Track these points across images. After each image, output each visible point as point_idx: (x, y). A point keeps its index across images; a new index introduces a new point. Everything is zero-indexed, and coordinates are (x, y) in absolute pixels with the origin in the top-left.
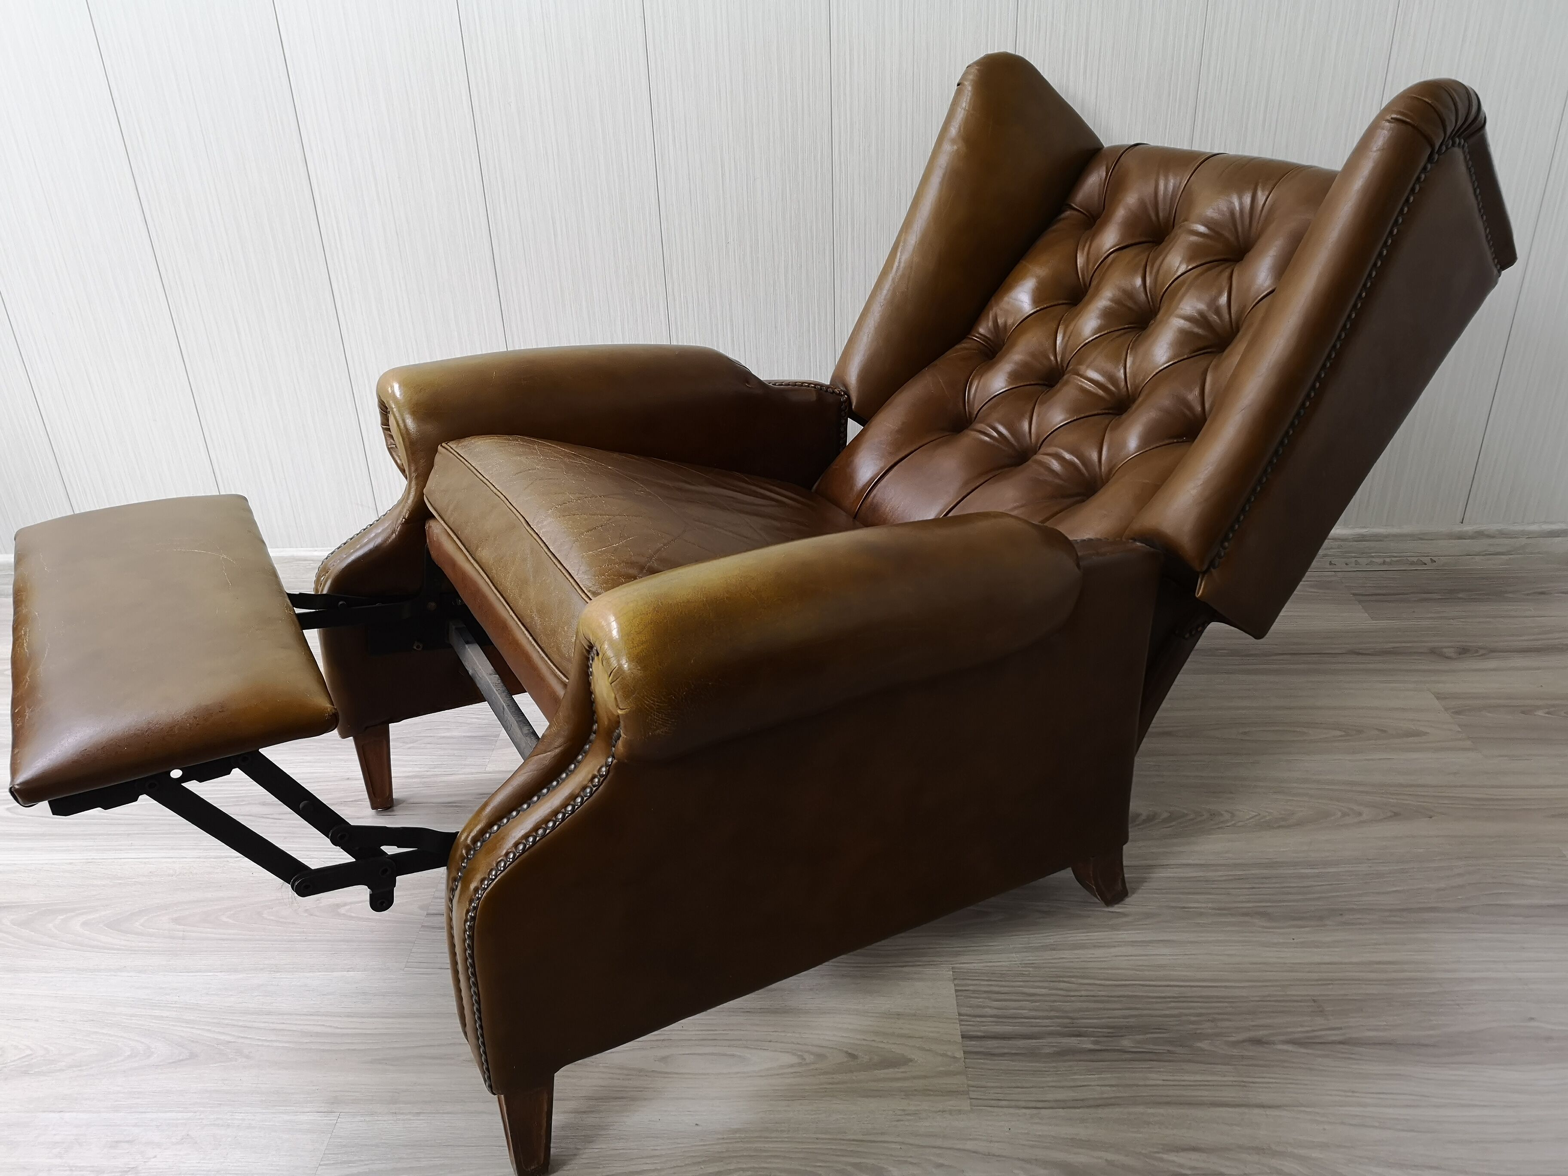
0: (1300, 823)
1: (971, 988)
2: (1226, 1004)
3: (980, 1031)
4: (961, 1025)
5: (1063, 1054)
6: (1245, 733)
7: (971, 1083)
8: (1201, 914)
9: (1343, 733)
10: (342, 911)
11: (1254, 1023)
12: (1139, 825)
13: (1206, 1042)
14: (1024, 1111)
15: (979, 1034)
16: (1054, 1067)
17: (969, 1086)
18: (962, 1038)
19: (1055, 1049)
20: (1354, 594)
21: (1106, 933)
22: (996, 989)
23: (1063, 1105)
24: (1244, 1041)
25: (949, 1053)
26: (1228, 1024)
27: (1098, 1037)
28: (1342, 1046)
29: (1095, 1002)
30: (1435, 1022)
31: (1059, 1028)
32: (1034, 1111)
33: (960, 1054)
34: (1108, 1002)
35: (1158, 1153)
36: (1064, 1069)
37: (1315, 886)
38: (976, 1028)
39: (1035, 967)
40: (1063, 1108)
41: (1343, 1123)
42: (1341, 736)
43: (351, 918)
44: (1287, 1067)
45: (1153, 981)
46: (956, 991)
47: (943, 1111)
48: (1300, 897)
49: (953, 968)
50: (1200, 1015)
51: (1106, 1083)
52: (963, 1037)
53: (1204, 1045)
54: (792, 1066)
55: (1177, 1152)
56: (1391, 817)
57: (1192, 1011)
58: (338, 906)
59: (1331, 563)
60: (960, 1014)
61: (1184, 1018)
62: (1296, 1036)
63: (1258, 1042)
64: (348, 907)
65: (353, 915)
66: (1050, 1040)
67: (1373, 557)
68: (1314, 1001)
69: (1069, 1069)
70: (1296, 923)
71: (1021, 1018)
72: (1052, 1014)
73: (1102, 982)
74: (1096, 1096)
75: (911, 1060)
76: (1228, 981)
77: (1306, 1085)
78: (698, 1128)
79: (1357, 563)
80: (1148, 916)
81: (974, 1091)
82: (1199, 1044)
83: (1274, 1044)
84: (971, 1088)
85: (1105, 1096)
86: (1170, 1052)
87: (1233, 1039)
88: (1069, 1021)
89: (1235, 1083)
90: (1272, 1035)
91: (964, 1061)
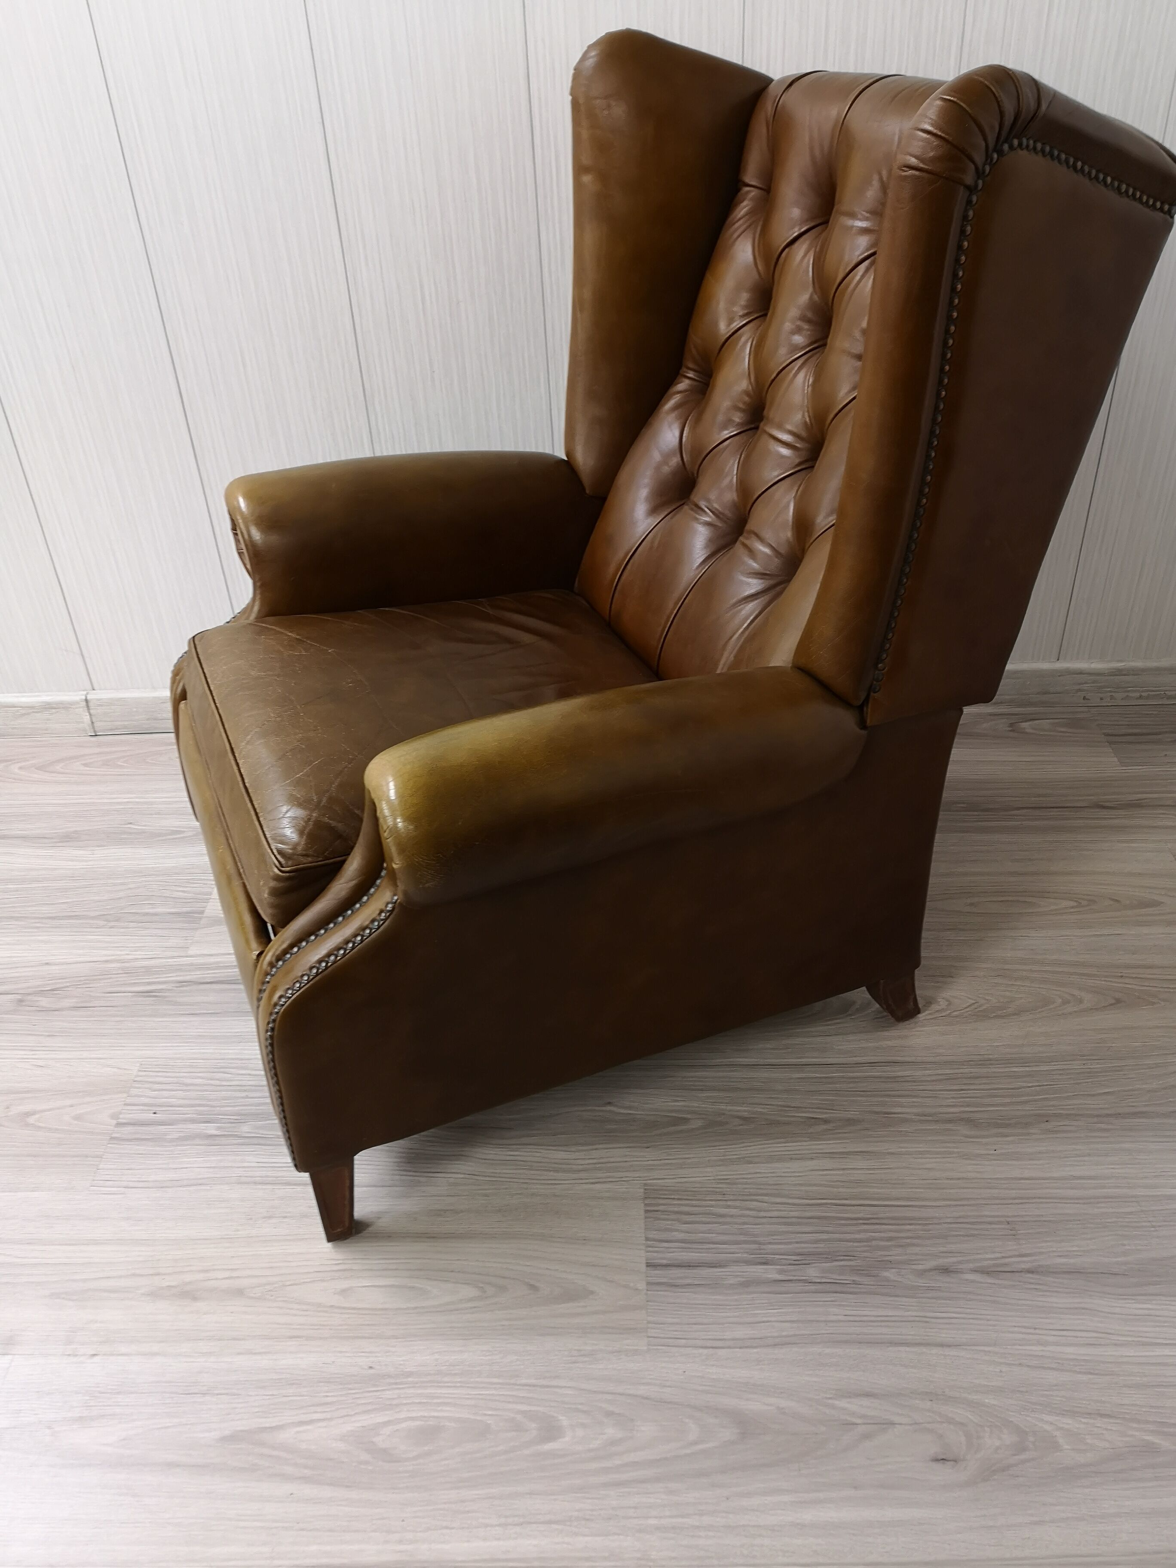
0: (1018, 1013)
1: (661, 1208)
2: (918, 1227)
3: (664, 1259)
4: (647, 1252)
5: (747, 1284)
6: (972, 904)
7: (650, 1318)
8: (905, 1121)
9: (1075, 904)
10: (31, 1120)
11: (944, 1249)
12: (851, 1015)
13: (894, 1270)
14: (701, 1351)
15: (665, 1262)
16: (736, 1300)
17: (649, 1322)
18: (647, 1266)
19: (739, 1279)
20: (1106, 734)
21: (805, 1143)
22: (686, 1209)
23: (743, 1344)
24: (930, 1270)
25: (632, 1285)
26: (917, 1250)
27: (784, 1265)
28: (1030, 1275)
29: (785, 1224)
30: (1128, 1247)
31: (745, 1255)
32: (711, 1351)
33: (642, 1286)
34: (799, 1224)
35: (832, 1399)
36: (745, 1303)
37: (1024, 1087)
38: (660, 1255)
39: (729, 1183)
40: (740, 1348)
41: (1020, 1365)
42: (1072, 907)
43: (40, 1128)
44: (970, 1300)
45: (846, 1199)
46: (646, 1211)
47: (619, 1352)
48: (1008, 1100)
49: (645, 1185)
50: (890, 1239)
51: (788, 1318)
52: (648, 1265)
53: (890, 1274)
54: (471, 1300)
55: (850, 1397)
56: (1111, 1005)
57: (882, 1235)
58: (28, 1114)
59: (1084, 698)
60: (647, 1239)
61: (874, 1243)
62: (986, 1263)
63: (946, 1270)
64: (37, 1116)
65: (40, 1124)
66: (735, 1268)
67: (1128, 691)
68: (1008, 1223)
69: (750, 1302)
70: (1000, 1130)
71: (709, 1243)
72: (742, 1238)
73: (797, 1201)
74: (776, 1334)
75: (592, 1293)
78: (371, 1371)
79: (1112, 697)
80: (850, 1122)
81: (652, 1328)
82: (886, 1274)
83: (962, 1273)
84: (650, 1325)
85: (784, 1334)
86: (855, 1282)
87: (920, 1267)
88: (756, 1246)
89: (917, 1319)
90: (960, 1262)
91: (646, 1294)
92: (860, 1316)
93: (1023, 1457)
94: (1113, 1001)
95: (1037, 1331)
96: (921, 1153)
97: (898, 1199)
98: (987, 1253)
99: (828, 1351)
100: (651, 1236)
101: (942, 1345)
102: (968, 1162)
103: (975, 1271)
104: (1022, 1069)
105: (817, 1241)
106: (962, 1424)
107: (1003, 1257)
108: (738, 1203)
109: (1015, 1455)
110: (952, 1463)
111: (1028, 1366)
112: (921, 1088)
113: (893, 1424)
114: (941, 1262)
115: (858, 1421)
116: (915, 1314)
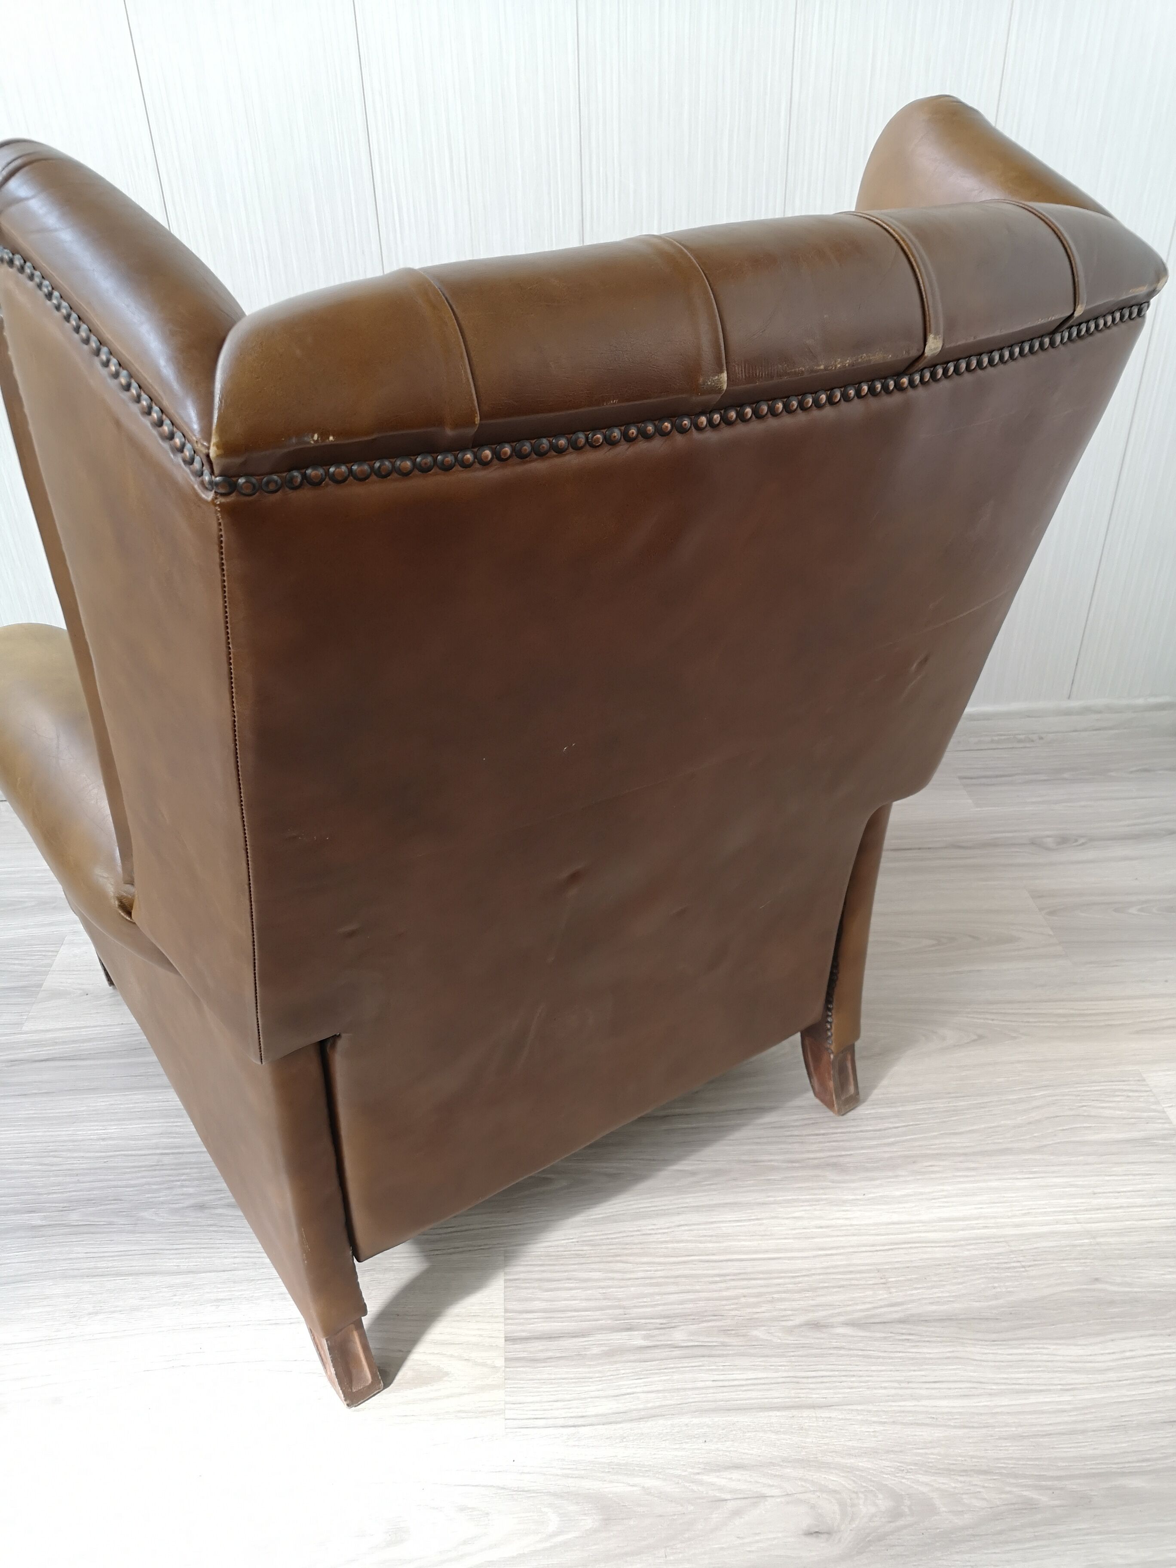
1: (522, 1276)
2: (787, 1280)
3: (523, 1331)
4: (506, 1325)
5: (612, 1353)
7: (508, 1399)
8: (772, 1169)
9: (935, 942)
11: (814, 1303)
13: (763, 1328)
14: (562, 1430)
15: (524, 1334)
16: (600, 1372)
17: (506, 1403)
18: (505, 1340)
19: (604, 1348)
20: (961, 778)
21: (671, 1198)
23: (607, 1420)
24: (800, 1326)
25: (489, 1362)
26: (787, 1305)
27: (650, 1330)
28: (902, 1326)
29: (651, 1285)
30: (999, 1290)
31: (610, 1322)
32: (572, 1430)
33: (501, 1362)
34: (664, 1284)
35: (698, 1474)
36: (609, 1374)
37: (890, 1128)
38: (520, 1328)
39: (592, 1245)
40: (603, 1424)
41: (894, 1423)
42: (933, 946)
44: (842, 1356)
45: (713, 1254)
47: (475, 1438)
48: (875, 1142)
50: (759, 1295)
51: (653, 1388)
52: (507, 1339)
53: (759, 1333)
55: (719, 1471)
56: (974, 1041)
57: (751, 1291)
60: (506, 1311)
61: (742, 1300)
62: (857, 1315)
63: (816, 1326)
66: (599, 1337)
68: (878, 1270)
69: (615, 1373)
70: (868, 1174)
71: (571, 1311)
72: (605, 1303)
73: (662, 1260)
74: (641, 1406)
75: (447, 1374)
76: (792, 1251)
77: (861, 1376)
81: (510, 1409)
82: (755, 1333)
83: (832, 1327)
84: (508, 1406)
85: (650, 1405)
86: (724, 1345)
87: (790, 1323)
88: (621, 1311)
89: (788, 1380)
90: (832, 1316)
91: (504, 1371)
92: (729, 1380)
93: (900, 1523)
94: (975, 1037)
95: (910, 1385)
96: (788, 1201)
97: (766, 1251)
98: (857, 1304)
99: (695, 1421)
100: (510, 1307)
101: (813, 1407)
102: (835, 1208)
103: (846, 1324)
104: (889, 1110)
105: (682, 1302)
106: (835, 1491)
107: (875, 1308)
108: (602, 1266)
109: (890, 1522)
110: (826, 1536)
111: (902, 1424)
112: (789, 1133)
113: (764, 1497)
114: (810, 1316)
115: (728, 1496)
116: (785, 1374)
